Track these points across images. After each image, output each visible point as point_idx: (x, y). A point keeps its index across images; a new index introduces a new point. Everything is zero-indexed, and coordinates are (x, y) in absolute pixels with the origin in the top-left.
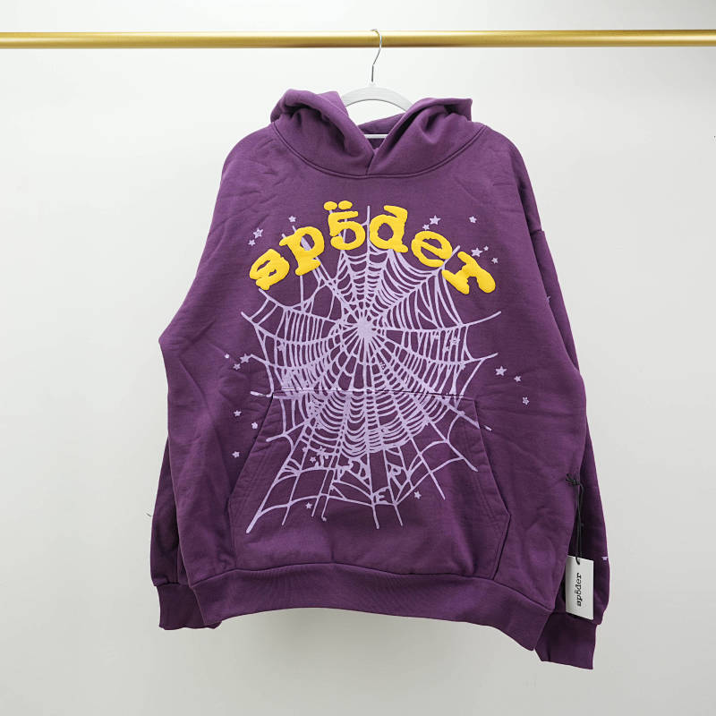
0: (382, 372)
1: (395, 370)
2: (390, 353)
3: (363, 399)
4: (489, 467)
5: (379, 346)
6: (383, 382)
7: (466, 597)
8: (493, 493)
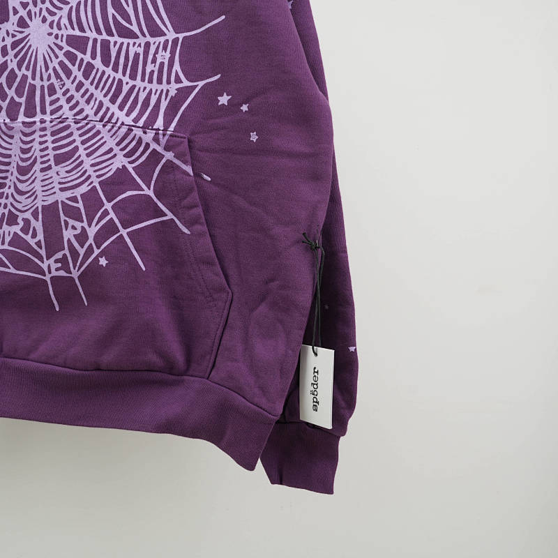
0: (59, 94)
1: (78, 89)
2: (70, 66)
3: (34, 132)
4: (205, 228)
5: (57, 57)
6: (61, 107)
7: (173, 402)
8: (209, 263)
